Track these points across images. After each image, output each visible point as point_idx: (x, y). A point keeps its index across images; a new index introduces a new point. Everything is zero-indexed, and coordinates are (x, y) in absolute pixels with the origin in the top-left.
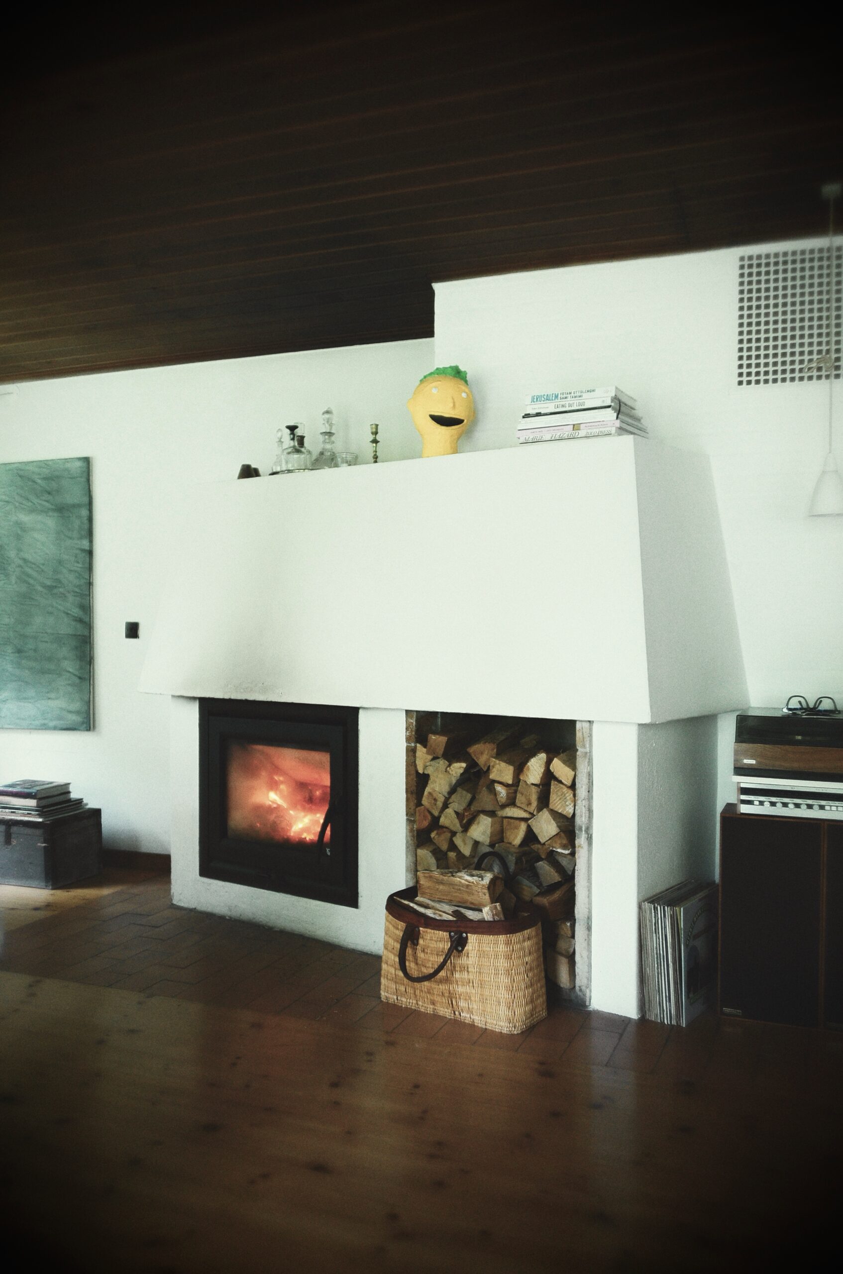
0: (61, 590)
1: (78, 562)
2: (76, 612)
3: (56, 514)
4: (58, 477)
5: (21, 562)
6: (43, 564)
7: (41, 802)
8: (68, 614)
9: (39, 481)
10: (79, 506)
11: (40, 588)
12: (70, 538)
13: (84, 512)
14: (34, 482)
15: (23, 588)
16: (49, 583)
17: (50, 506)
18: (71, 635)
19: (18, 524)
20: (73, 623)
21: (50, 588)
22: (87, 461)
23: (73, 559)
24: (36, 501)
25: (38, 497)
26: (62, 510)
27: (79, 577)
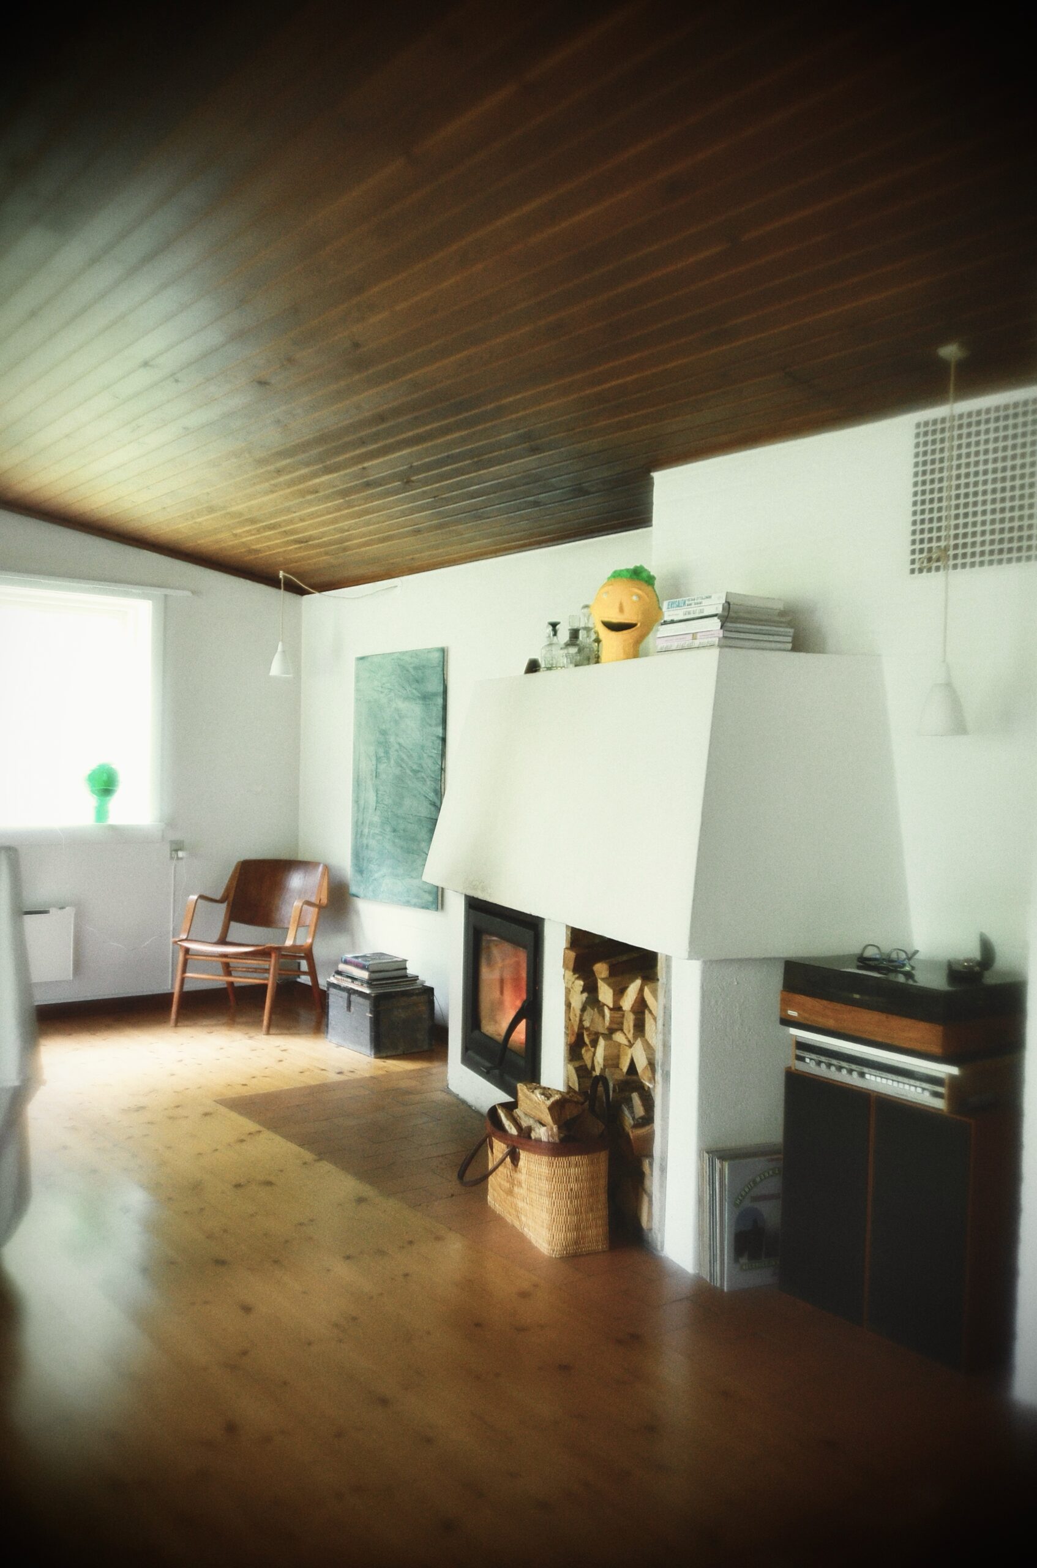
0: (423, 774)
1: (434, 749)
2: (432, 796)
3: (421, 702)
4: (424, 667)
5: (397, 747)
6: (411, 749)
7: (372, 975)
8: (426, 797)
9: (411, 670)
10: (435, 695)
11: (408, 771)
12: (430, 725)
13: (440, 701)
14: (408, 671)
15: (397, 771)
16: (415, 767)
17: (419, 695)
18: (428, 818)
19: (397, 710)
20: (430, 806)
21: (415, 772)
22: (443, 651)
23: (431, 744)
24: (409, 689)
25: (410, 685)
26: (425, 697)
27: (435, 763)
